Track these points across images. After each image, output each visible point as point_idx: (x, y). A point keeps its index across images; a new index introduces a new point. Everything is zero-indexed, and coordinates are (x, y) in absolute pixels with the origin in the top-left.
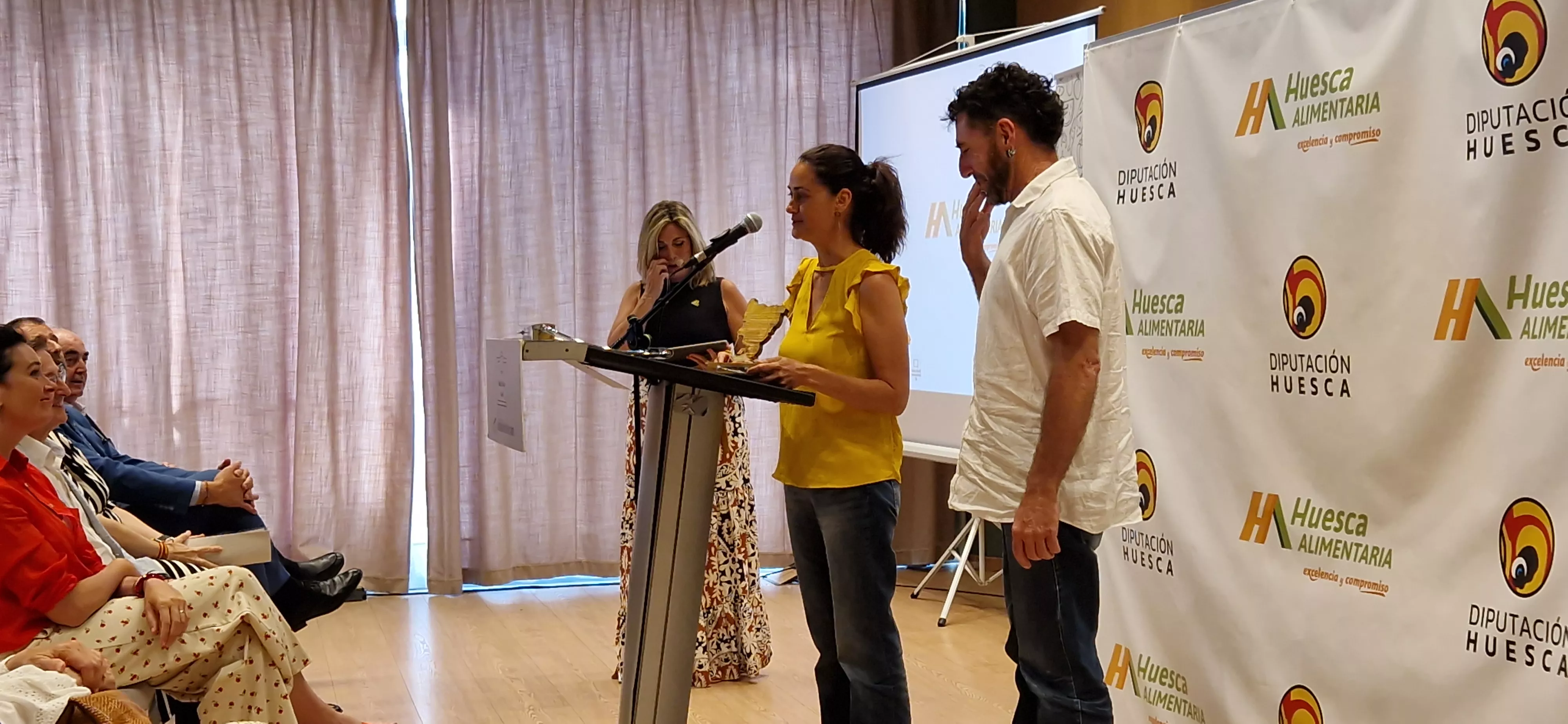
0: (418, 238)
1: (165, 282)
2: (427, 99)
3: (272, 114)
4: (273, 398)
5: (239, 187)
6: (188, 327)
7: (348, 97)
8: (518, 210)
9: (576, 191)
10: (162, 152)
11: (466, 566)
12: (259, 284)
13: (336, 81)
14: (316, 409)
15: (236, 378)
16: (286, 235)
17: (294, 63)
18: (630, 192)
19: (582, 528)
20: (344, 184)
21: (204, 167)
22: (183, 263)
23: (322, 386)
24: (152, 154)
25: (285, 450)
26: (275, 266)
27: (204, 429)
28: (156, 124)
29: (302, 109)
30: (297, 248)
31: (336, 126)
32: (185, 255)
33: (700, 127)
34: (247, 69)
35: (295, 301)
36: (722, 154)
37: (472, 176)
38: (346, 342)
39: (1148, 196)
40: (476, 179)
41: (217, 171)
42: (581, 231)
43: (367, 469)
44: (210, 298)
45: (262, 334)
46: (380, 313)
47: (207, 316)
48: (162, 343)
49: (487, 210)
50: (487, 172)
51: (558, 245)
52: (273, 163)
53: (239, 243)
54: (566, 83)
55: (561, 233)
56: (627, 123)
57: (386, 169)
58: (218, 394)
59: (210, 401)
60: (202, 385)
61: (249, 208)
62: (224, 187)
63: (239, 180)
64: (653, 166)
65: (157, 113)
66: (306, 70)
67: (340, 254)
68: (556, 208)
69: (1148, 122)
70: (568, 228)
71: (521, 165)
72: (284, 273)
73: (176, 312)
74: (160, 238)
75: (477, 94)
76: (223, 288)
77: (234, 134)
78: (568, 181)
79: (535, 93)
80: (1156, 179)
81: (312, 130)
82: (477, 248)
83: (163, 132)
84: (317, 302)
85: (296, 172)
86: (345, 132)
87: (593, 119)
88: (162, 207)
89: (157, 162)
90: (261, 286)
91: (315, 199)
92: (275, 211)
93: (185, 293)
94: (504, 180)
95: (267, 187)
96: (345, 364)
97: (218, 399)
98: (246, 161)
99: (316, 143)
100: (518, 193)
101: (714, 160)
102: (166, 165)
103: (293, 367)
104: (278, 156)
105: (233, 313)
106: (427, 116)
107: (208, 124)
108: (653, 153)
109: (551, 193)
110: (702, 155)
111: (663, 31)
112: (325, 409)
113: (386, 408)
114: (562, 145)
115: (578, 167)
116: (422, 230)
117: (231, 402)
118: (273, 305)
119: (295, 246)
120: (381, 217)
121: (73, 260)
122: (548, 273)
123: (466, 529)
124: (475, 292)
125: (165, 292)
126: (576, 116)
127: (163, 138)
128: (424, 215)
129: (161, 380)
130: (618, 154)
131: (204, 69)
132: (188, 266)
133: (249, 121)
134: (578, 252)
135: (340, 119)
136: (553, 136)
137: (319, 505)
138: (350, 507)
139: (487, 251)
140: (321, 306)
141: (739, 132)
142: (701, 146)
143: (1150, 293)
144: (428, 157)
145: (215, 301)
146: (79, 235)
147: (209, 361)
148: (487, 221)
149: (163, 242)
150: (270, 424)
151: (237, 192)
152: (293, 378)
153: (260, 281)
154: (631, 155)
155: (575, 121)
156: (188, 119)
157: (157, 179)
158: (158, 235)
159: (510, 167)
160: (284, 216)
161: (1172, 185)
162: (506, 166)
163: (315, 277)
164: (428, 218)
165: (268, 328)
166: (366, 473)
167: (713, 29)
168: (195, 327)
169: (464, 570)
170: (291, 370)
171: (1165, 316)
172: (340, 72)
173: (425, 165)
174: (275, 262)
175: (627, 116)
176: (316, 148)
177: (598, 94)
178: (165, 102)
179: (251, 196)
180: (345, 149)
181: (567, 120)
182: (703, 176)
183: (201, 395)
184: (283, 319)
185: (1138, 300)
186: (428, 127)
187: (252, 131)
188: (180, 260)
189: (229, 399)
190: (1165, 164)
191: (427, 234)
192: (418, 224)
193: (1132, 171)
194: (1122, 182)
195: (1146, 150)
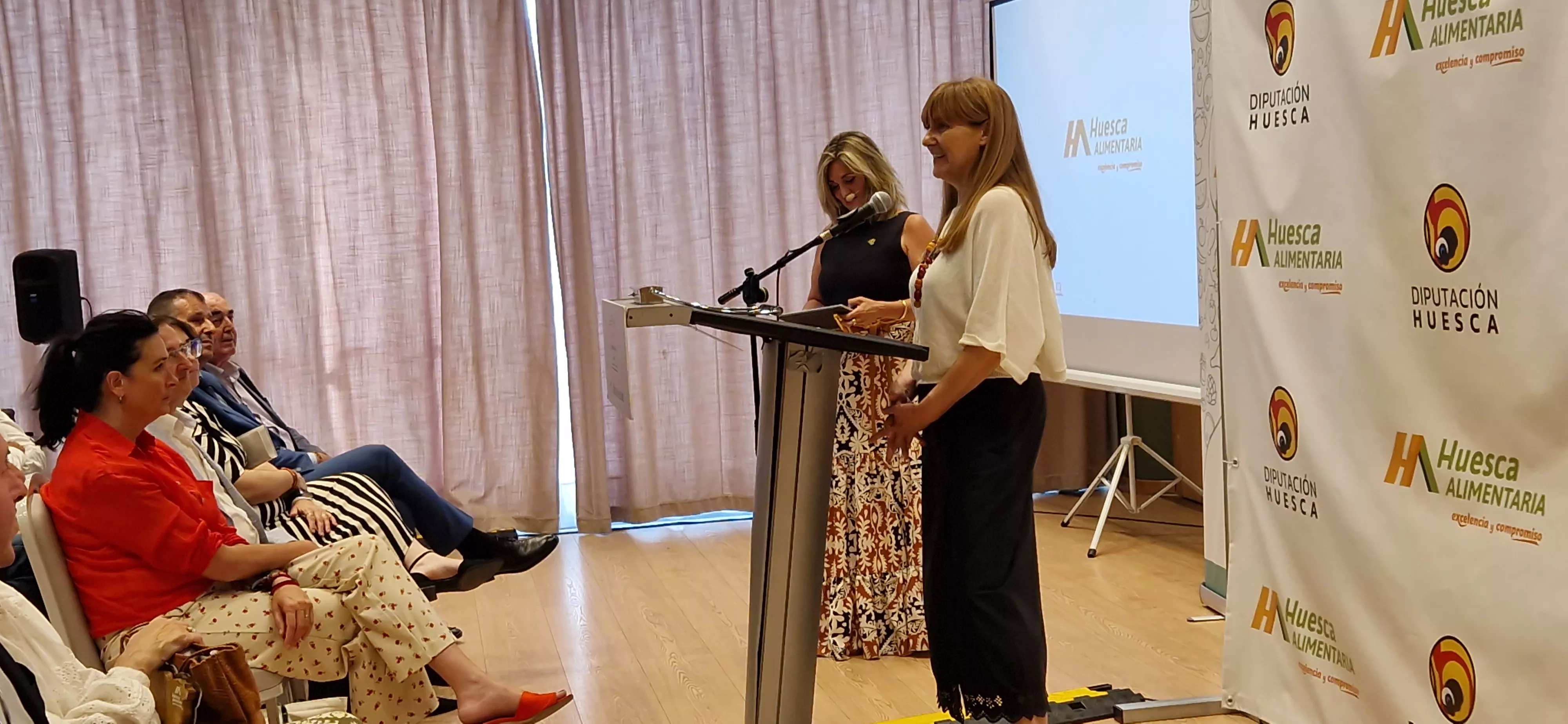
0: (553, 181)
1: (310, 235)
2: (557, 40)
3: (405, 64)
4: (419, 347)
5: (376, 136)
6: (334, 279)
7: (480, 43)
8: (650, 148)
9: (708, 125)
10: (301, 106)
11: (615, 505)
12: (400, 233)
13: (466, 27)
14: (461, 355)
15: (383, 327)
16: (423, 183)
17: (424, 10)
18: (762, 124)
19: (727, 463)
20: (478, 129)
21: (342, 119)
22: (326, 215)
23: (466, 331)
24: (291, 109)
25: (432, 398)
26: (414, 215)
27: (354, 379)
28: (294, 79)
29: (434, 56)
30: (436, 195)
31: (468, 71)
32: (328, 207)
33: (831, 53)
34: (379, 19)
35: (436, 248)
36: (854, 81)
37: (604, 116)
38: (488, 286)
39: (1281, 121)
40: (608, 118)
41: (355, 123)
42: (714, 165)
43: (513, 412)
44: (354, 248)
45: (407, 282)
46: (520, 256)
47: (351, 266)
48: (309, 296)
49: (620, 149)
50: (618, 111)
51: (692, 181)
52: (409, 111)
53: (380, 193)
54: (693, 17)
55: (695, 168)
56: (757, 54)
57: (520, 113)
58: (366, 343)
59: (359, 351)
60: (350, 334)
61: (387, 158)
62: (362, 138)
63: (377, 130)
64: (785, 96)
65: (294, 67)
66: (436, 17)
67: (477, 200)
68: (688, 143)
69: (1278, 43)
70: (701, 163)
71: (652, 101)
72: (425, 220)
73: (323, 264)
74: (303, 192)
75: (606, 32)
76: (366, 238)
77: (370, 85)
78: (700, 114)
79: (663, 28)
80: (1289, 103)
81: (444, 78)
82: (612, 187)
83: (301, 86)
84: (457, 249)
85: (431, 120)
86: (477, 77)
87: (722, 50)
88: (303, 161)
89: (297, 116)
90: (402, 235)
91: (451, 147)
92: (412, 158)
93: (330, 244)
94: (636, 117)
95: (403, 137)
96: (488, 309)
97: (365, 348)
98: (382, 111)
99: (449, 90)
100: (651, 129)
101: (845, 87)
102: (305, 119)
103: (437, 314)
104: (413, 104)
105: (376, 262)
106: (557, 56)
107: (344, 76)
108: (784, 82)
109: (683, 129)
110: (833, 82)
112: (470, 354)
113: (529, 350)
114: (692, 79)
115: (709, 100)
116: (557, 173)
117: (380, 350)
118: (416, 254)
119: (434, 194)
120: (516, 160)
121: (219, 218)
122: (683, 209)
123: (613, 467)
124: (612, 231)
125: (311, 244)
126: (705, 50)
127: (301, 92)
128: (559, 157)
129: (310, 331)
130: (749, 86)
131: (338, 22)
132: (331, 218)
133: (383, 71)
134: (713, 185)
135: (472, 64)
136: (683, 71)
137: (468, 449)
138: (499, 450)
139: (622, 190)
140: (461, 252)
141: (870, 56)
142: (833, 74)
143: (1286, 222)
144: (559, 98)
145: (360, 252)
146: (224, 192)
147: (356, 311)
148: (620, 160)
149: (306, 195)
150: (418, 371)
151: (375, 143)
152: (437, 324)
153: (402, 230)
154: (763, 85)
155: (705, 54)
156: (324, 72)
157: (297, 133)
158: (300, 188)
159: (641, 104)
160: (421, 164)
161: (1305, 109)
162: (637, 104)
163: (454, 222)
164: (562, 159)
165: (411, 276)
166: (513, 416)
168: (341, 278)
169: (613, 509)
170: (436, 316)
171: (1301, 247)
172: (470, 17)
173: (557, 107)
174: (414, 209)
175: (756, 46)
176: (449, 95)
177: (726, 26)
178: (302, 56)
179: (389, 146)
180: (478, 95)
181: (696, 53)
182: (835, 103)
183: (350, 344)
184: (425, 267)
185: (1273, 230)
186: (558, 68)
187: (387, 81)
188: (323, 212)
189: (377, 347)
190: (1298, 87)
191: (562, 176)
192: (552, 165)
193: (1264, 94)
194: (1253, 106)
195: (1278, 73)
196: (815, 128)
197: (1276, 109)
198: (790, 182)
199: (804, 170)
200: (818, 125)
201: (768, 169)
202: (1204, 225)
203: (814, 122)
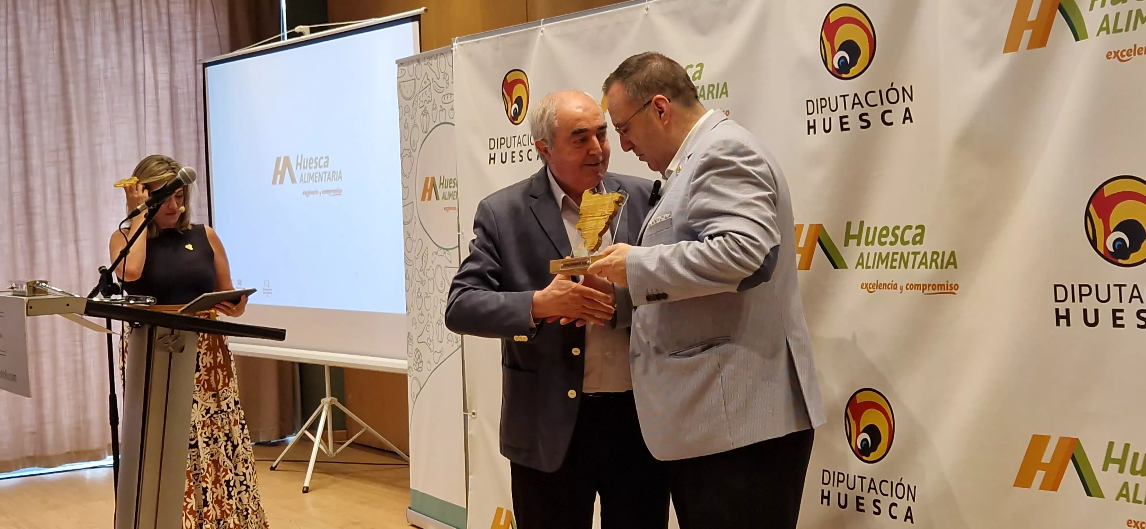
18: (12, 151)
33: (72, 96)
36: (91, 119)
39: (517, 158)
56: (7, 93)
64: (32, 129)
69: (513, 102)
80: (523, 146)
101: (85, 124)
108: (31, 117)
110: (74, 119)
111: (35, 18)
141: (105, 100)
142: (74, 112)
154: (12, 119)
167: (79, 16)
175: (7, 88)
182: (76, 136)
193: (501, 139)
194: (492, 147)
195: (513, 123)
196: (58, 156)
197: (512, 149)
198: (37, 200)
199: (49, 190)
200: (61, 153)
201: (17, 188)
202: (411, 236)
203: (57, 150)
